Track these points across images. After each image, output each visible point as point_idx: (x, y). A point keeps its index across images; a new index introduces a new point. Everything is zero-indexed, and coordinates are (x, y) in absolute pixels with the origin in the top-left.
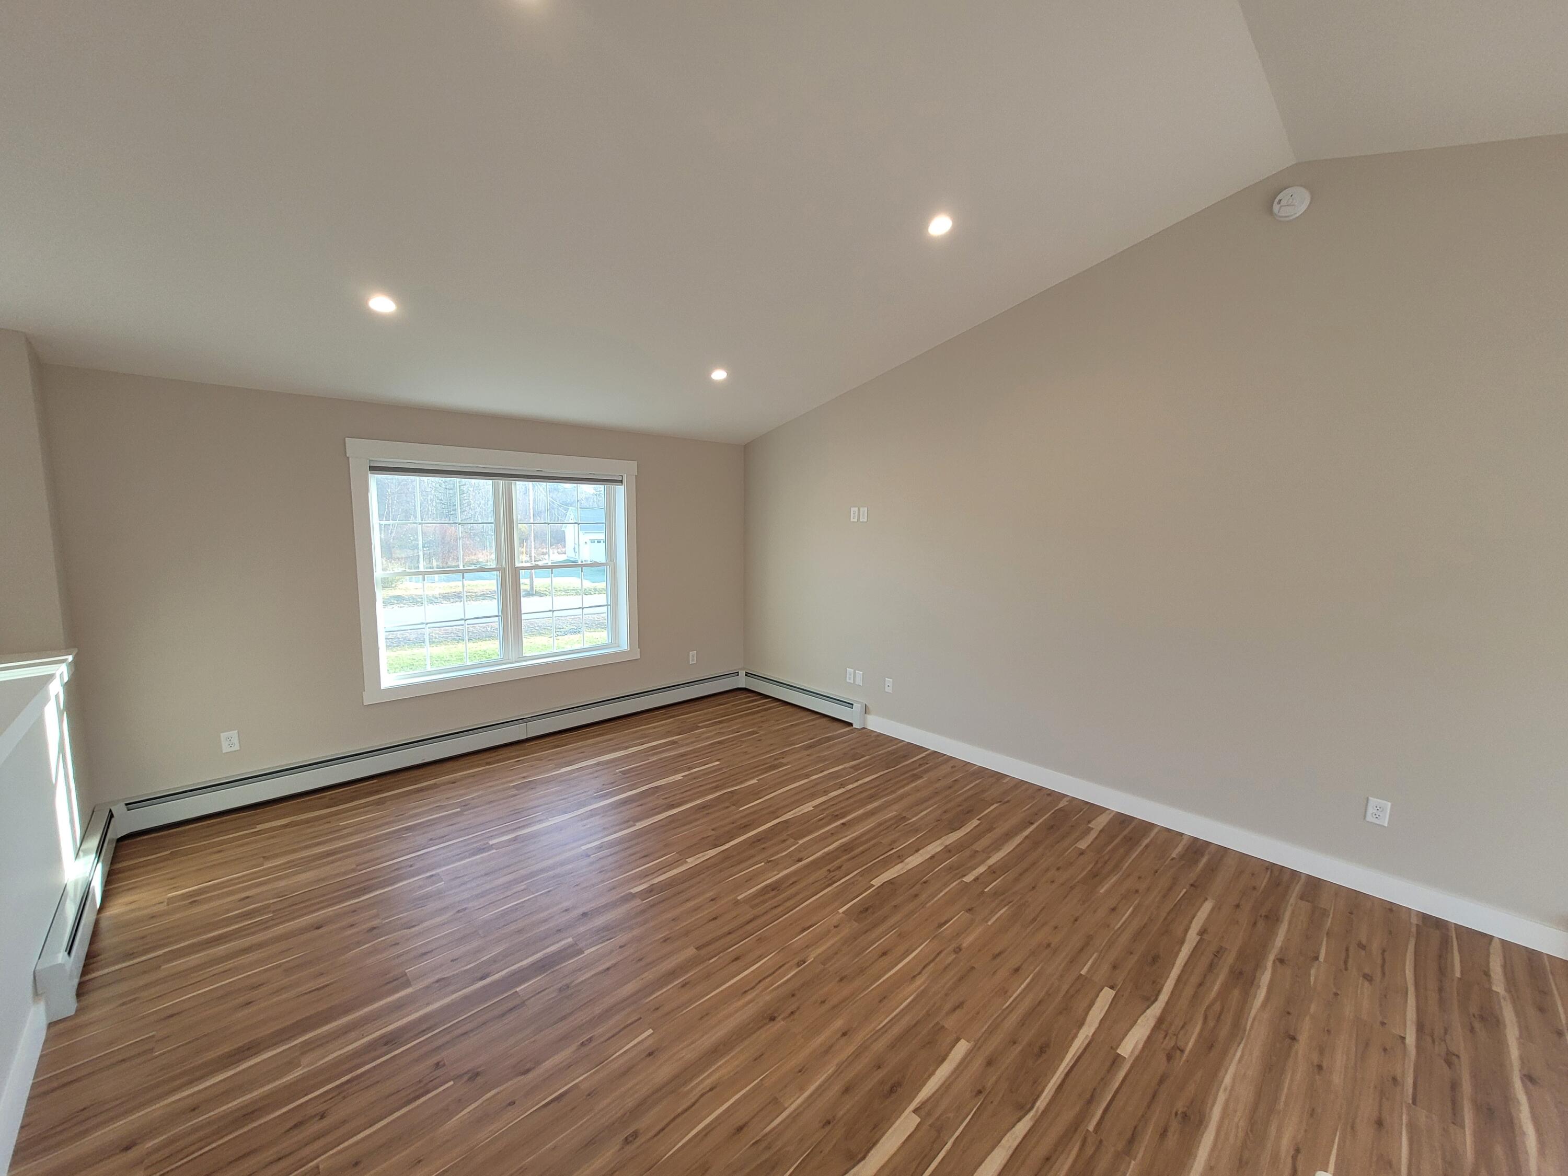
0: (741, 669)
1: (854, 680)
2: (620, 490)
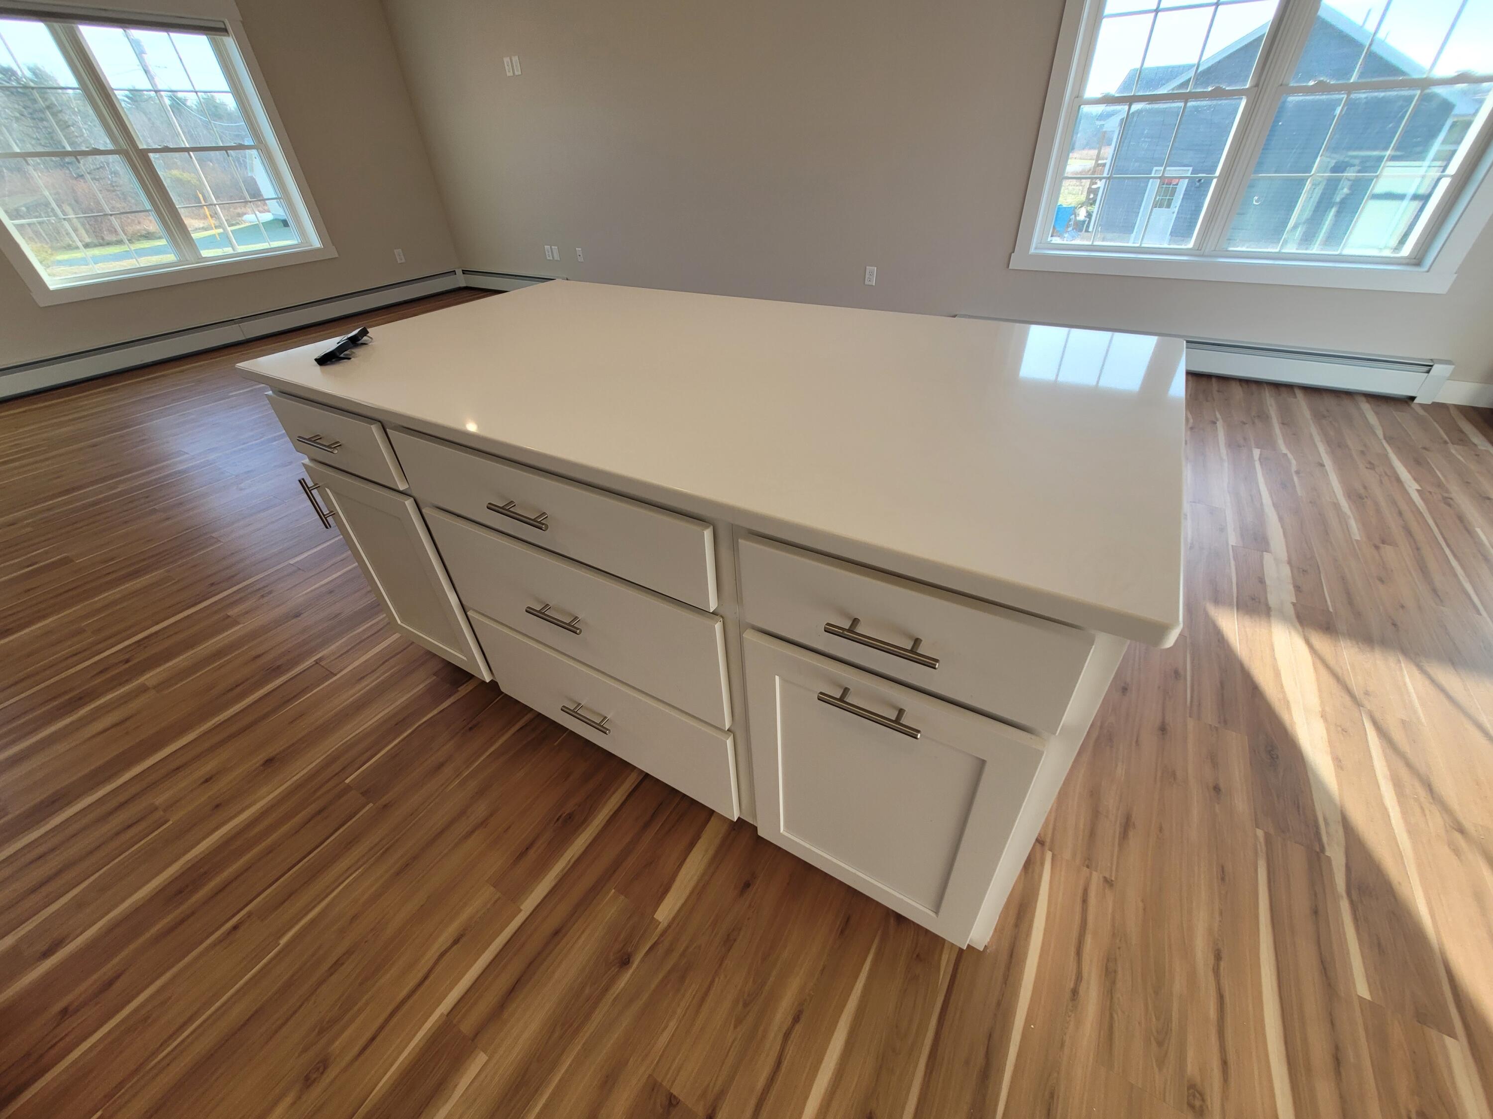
0: (459, 268)
1: (553, 257)
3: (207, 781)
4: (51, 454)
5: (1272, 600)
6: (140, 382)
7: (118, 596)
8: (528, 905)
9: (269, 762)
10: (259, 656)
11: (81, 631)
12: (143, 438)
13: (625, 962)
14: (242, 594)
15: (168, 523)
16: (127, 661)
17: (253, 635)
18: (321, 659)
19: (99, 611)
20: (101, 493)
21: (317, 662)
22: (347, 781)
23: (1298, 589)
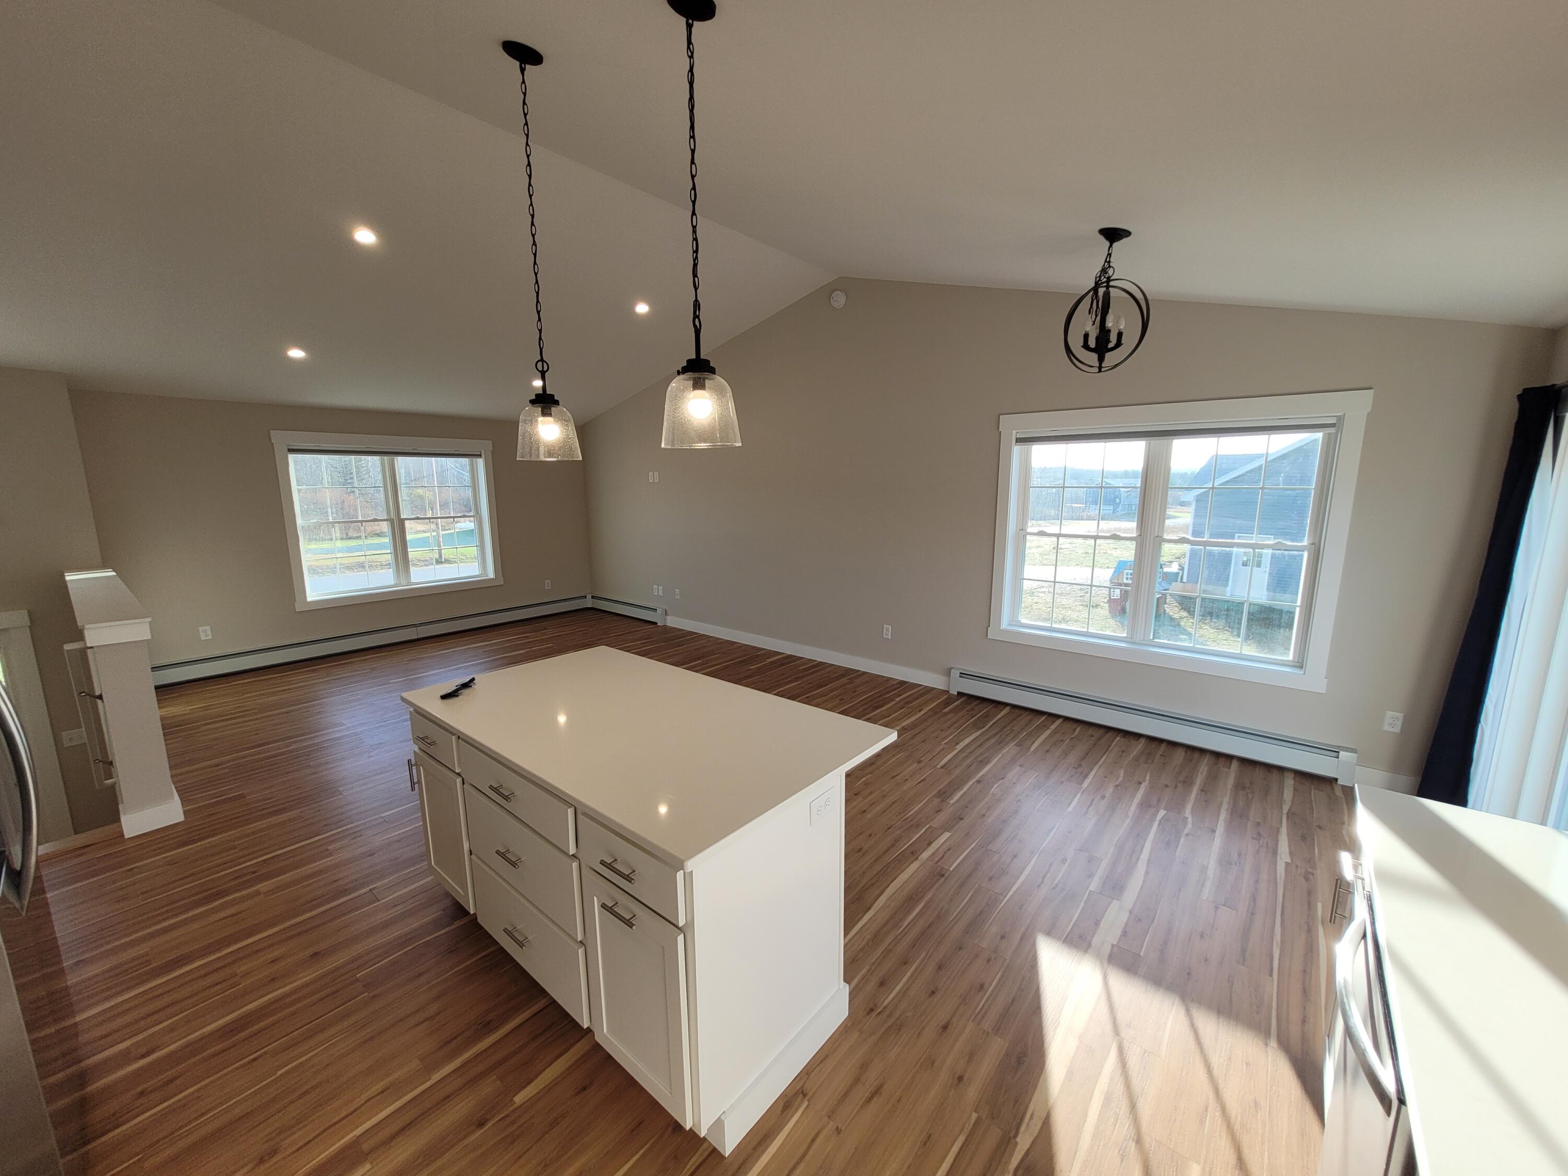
0: (590, 594)
1: (658, 594)
2: (480, 462)
3: (273, 962)
4: (259, 716)
5: (1096, 940)
6: (334, 666)
7: (264, 826)
8: (437, 1077)
9: (316, 954)
10: (335, 881)
11: (234, 847)
12: (321, 710)
13: (481, 1124)
14: (341, 835)
15: (314, 776)
16: (254, 873)
17: (337, 866)
18: (374, 889)
19: (248, 835)
20: (279, 749)
21: (371, 890)
22: (358, 976)
23: (1124, 933)
